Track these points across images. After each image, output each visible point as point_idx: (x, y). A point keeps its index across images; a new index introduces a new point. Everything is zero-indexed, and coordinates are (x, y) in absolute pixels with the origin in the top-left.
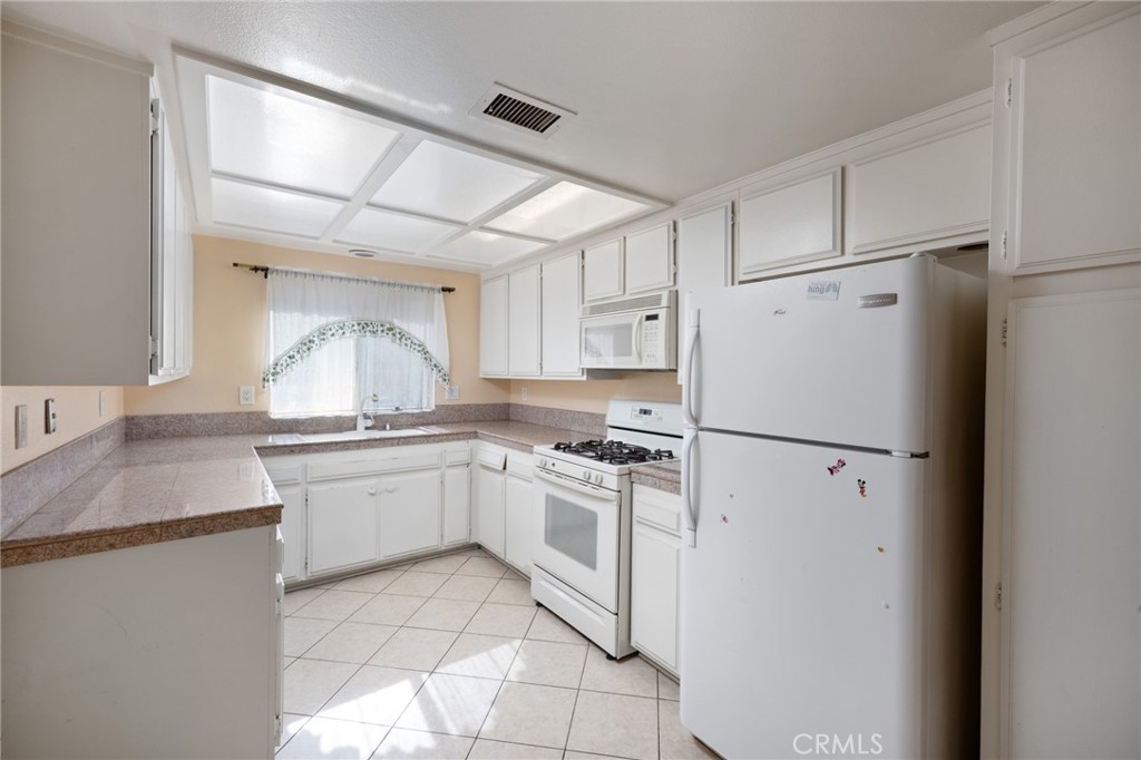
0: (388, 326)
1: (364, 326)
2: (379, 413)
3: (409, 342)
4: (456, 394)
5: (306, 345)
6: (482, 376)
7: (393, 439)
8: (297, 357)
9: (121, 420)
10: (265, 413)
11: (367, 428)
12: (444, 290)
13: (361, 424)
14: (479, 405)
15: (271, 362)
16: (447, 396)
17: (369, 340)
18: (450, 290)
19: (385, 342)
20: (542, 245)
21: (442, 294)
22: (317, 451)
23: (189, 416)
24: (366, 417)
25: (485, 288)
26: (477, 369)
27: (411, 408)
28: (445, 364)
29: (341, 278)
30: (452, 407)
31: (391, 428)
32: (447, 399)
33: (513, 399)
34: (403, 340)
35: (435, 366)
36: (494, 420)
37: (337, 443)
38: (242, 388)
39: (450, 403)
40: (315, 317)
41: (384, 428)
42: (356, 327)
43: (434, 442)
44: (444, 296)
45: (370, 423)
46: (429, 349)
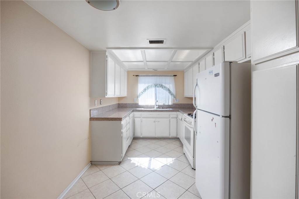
0: (161, 85)
1: (156, 85)
2: (159, 105)
3: (166, 89)
4: (178, 101)
5: (145, 90)
6: (185, 96)
7: (159, 110)
8: (143, 92)
9: (117, 104)
10: (138, 104)
11: (157, 108)
12: (174, 76)
13: (156, 107)
14: (184, 104)
15: (139, 94)
17: (157, 88)
18: (176, 76)
19: (161, 89)
20: (191, 63)
22: (144, 112)
23: (127, 104)
25: (185, 74)
26: (184, 95)
27: (167, 104)
28: (174, 93)
31: (162, 108)
32: (176, 102)
34: (164, 88)
35: (172, 94)
36: (188, 108)
37: (147, 110)
38: (135, 99)
39: (177, 103)
40: (147, 84)
41: (160, 108)
42: (154, 86)
43: (168, 112)
44: (174, 78)
45: (157, 107)
46: (171, 90)
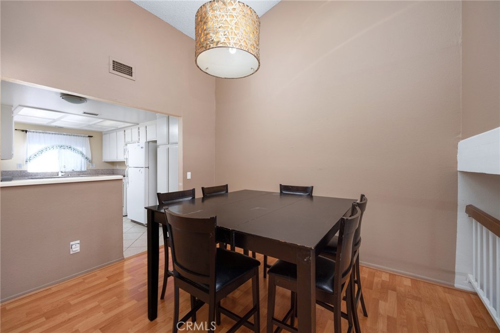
0: (69, 147)
1: (61, 147)
2: (66, 171)
3: (77, 151)
4: (94, 166)
5: (41, 152)
8: (37, 155)
10: (26, 171)
11: (62, 175)
12: (89, 136)
14: (102, 169)
15: (29, 156)
16: (91, 166)
17: (63, 150)
18: (91, 137)
19: (68, 151)
20: (115, 128)
21: (88, 138)
24: (62, 172)
25: (104, 136)
26: (102, 160)
28: (90, 157)
29: (52, 134)
30: (93, 170)
31: (71, 175)
32: (91, 167)
33: (114, 168)
34: (75, 151)
35: (86, 158)
36: (108, 174)
40: (44, 144)
41: (68, 175)
42: (58, 147)
44: (90, 140)
46: (84, 153)
